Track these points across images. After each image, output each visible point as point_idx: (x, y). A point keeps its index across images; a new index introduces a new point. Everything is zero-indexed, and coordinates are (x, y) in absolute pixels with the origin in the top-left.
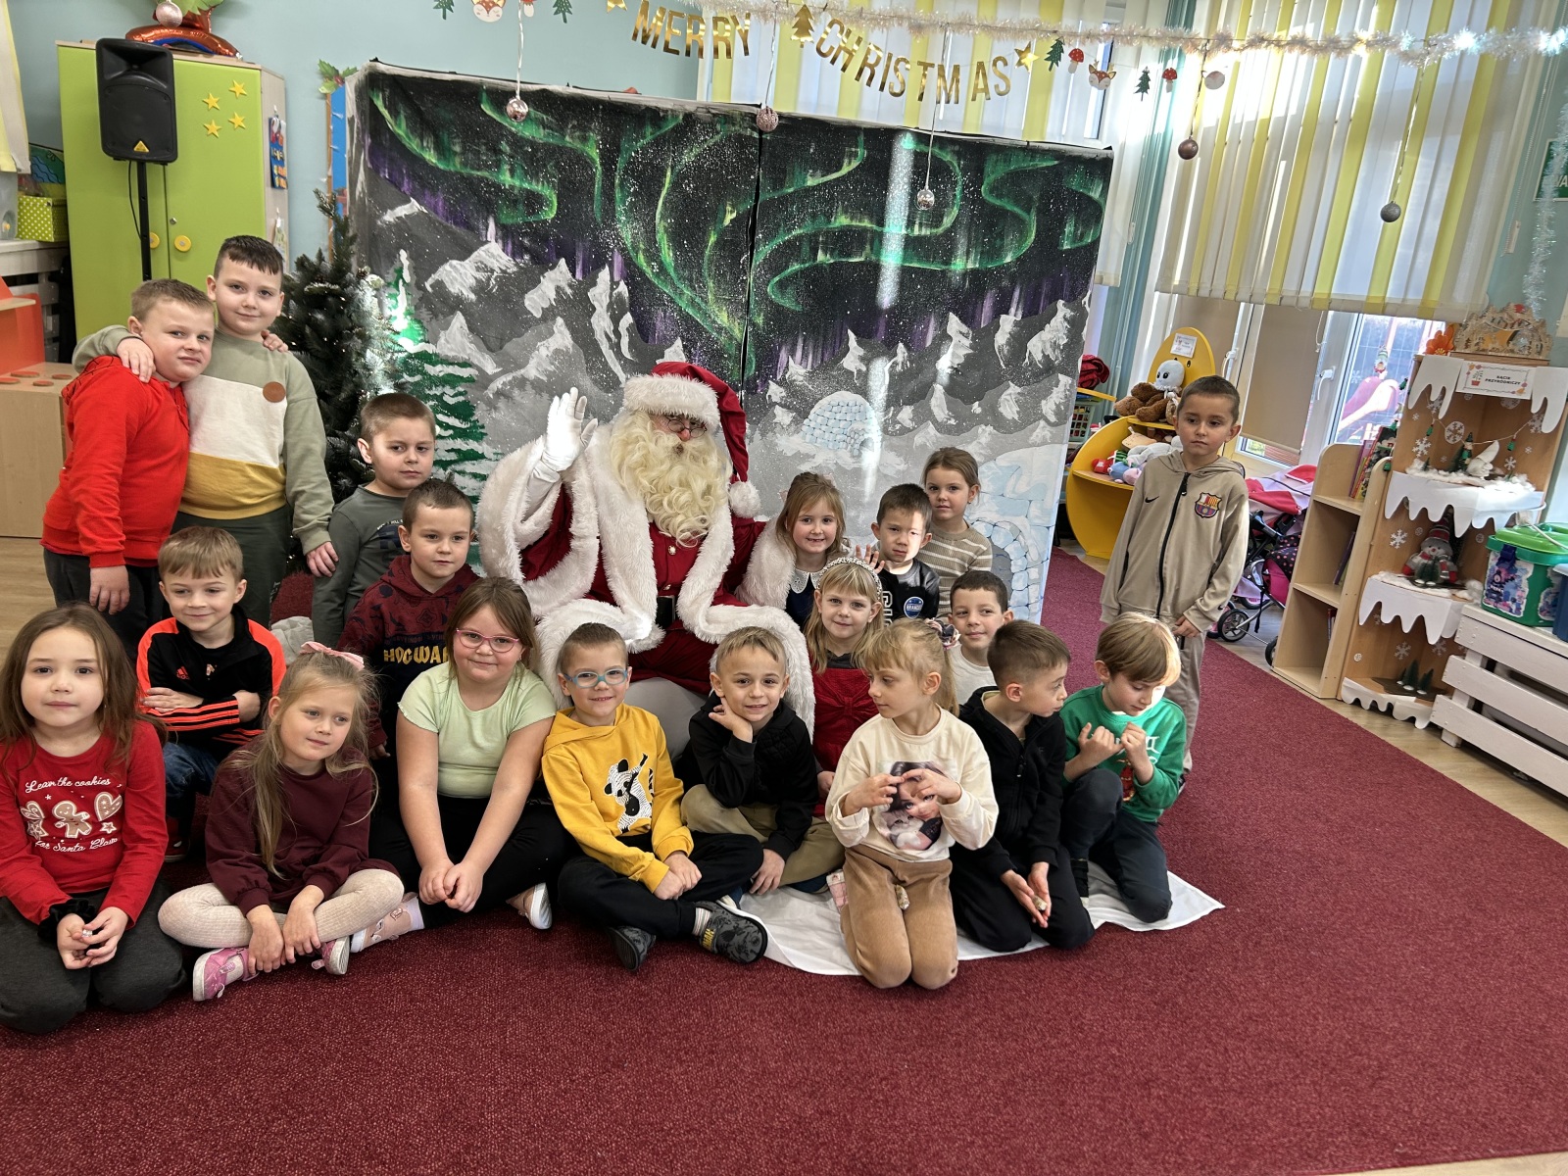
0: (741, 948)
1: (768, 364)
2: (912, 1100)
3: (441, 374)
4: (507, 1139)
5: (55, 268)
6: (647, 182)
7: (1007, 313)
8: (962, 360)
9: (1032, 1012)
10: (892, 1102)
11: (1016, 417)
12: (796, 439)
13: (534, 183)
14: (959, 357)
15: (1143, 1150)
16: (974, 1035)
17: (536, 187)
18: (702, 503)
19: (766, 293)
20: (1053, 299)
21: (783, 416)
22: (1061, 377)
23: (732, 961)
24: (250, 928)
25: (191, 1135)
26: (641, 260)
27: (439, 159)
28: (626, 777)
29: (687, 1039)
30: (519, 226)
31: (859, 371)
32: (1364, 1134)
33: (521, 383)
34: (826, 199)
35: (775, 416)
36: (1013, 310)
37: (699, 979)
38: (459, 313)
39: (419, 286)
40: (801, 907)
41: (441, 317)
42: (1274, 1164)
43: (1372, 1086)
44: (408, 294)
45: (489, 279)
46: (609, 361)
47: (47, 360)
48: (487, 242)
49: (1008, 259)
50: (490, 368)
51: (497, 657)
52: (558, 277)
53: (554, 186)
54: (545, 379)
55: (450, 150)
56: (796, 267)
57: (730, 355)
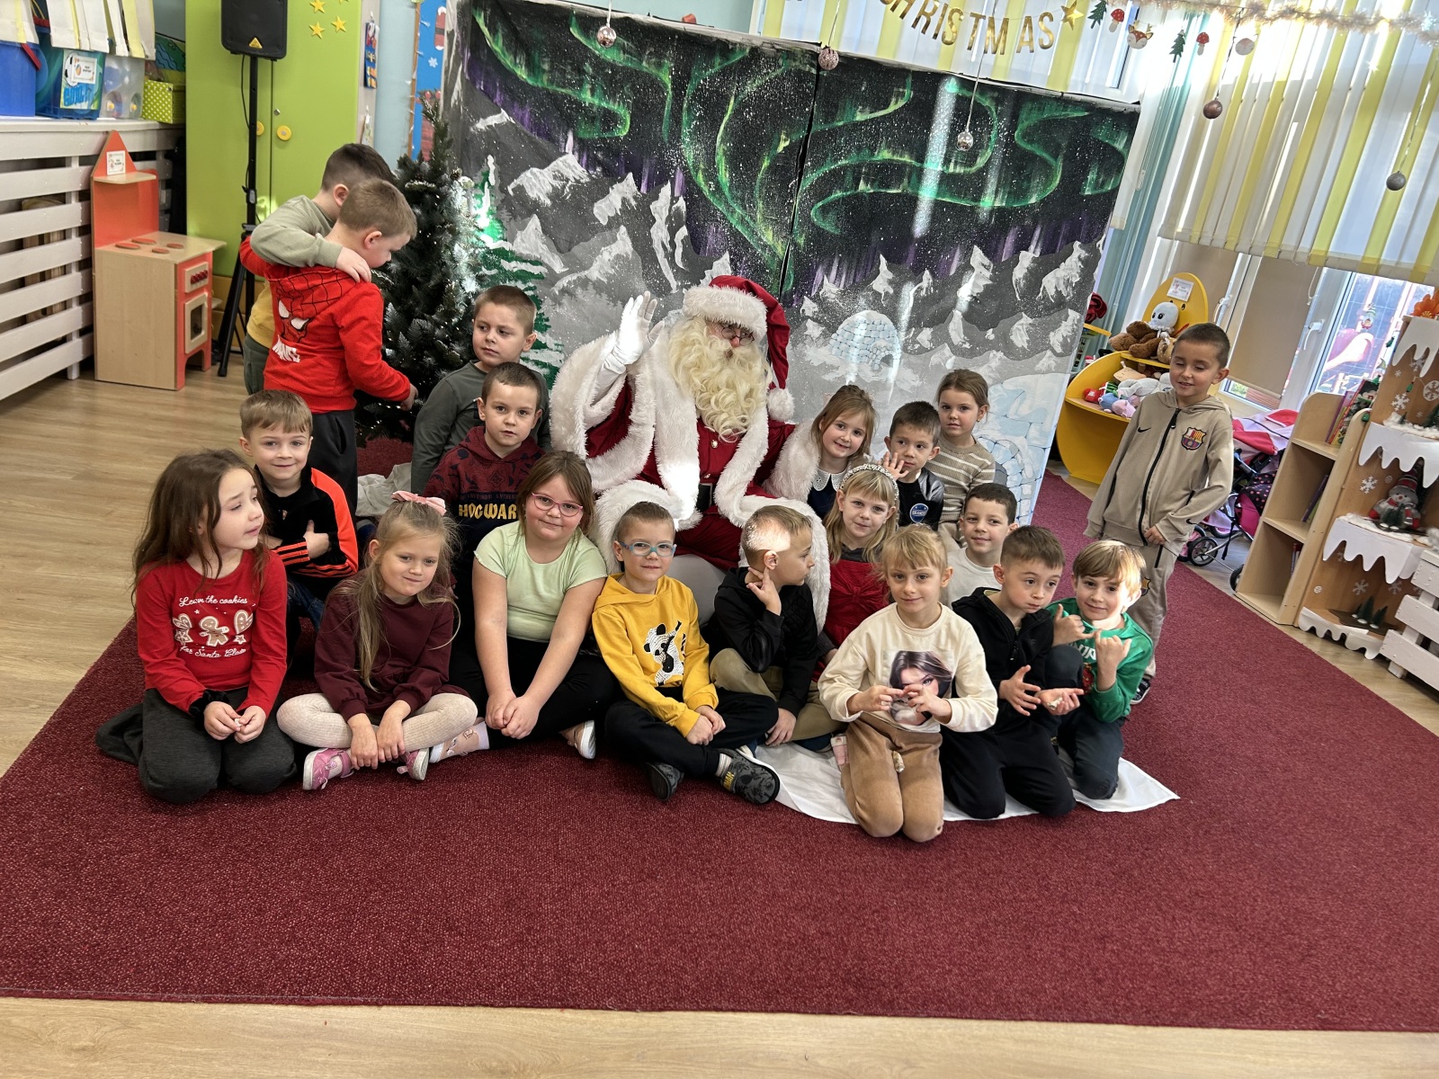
0: (756, 791)
1: (805, 281)
2: (900, 931)
3: (515, 270)
4: (561, 927)
5: (170, 147)
6: (712, 107)
7: (1027, 250)
8: (981, 290)
9: (1005, 869)
10: (882, 931)
11: (1026, 346)
12: (823, 350)
13: (611, 102)
14: (978, 286)
15: (1097, 992)
16: (954, 883)
17: (613, 107)
18: (744, 405)
19: (809, 216)
20: (1070, 240)
21: (813, 329)
22: (1071, 312)
23: (747, 801)
24: (350, 731)
25: (306, 897)
26: (700, 179)
27: (529, 76)
28: (663, 639)
29: (709, 861)
30: (595, 141)
31: (887, 293)
32: (1291, 1000)
33: (584, 283)
34: (873, 133)
35: (806, 329)
36: (1032, 247)
37: (720, 813)
38: (535, 216)
39: (503, 189)
40: (806, 761)
41: (519, 218)
42: (1210, 1016)
43: (1302, 960)
44: (491, 195)
45: (564, 187)
46: (663, 268)
47: (160, 230)
48: (565, 153)
49: (1033, 200)
50: (558, 267)
51: (563, 520)
52: (626, 189)
53: (628, 107)
54: (605, 280)
55: (539, 67)
56: (839, 194)
57: (771, 271)
